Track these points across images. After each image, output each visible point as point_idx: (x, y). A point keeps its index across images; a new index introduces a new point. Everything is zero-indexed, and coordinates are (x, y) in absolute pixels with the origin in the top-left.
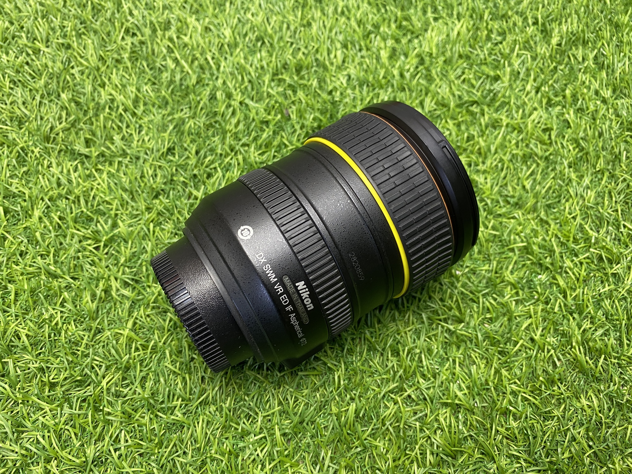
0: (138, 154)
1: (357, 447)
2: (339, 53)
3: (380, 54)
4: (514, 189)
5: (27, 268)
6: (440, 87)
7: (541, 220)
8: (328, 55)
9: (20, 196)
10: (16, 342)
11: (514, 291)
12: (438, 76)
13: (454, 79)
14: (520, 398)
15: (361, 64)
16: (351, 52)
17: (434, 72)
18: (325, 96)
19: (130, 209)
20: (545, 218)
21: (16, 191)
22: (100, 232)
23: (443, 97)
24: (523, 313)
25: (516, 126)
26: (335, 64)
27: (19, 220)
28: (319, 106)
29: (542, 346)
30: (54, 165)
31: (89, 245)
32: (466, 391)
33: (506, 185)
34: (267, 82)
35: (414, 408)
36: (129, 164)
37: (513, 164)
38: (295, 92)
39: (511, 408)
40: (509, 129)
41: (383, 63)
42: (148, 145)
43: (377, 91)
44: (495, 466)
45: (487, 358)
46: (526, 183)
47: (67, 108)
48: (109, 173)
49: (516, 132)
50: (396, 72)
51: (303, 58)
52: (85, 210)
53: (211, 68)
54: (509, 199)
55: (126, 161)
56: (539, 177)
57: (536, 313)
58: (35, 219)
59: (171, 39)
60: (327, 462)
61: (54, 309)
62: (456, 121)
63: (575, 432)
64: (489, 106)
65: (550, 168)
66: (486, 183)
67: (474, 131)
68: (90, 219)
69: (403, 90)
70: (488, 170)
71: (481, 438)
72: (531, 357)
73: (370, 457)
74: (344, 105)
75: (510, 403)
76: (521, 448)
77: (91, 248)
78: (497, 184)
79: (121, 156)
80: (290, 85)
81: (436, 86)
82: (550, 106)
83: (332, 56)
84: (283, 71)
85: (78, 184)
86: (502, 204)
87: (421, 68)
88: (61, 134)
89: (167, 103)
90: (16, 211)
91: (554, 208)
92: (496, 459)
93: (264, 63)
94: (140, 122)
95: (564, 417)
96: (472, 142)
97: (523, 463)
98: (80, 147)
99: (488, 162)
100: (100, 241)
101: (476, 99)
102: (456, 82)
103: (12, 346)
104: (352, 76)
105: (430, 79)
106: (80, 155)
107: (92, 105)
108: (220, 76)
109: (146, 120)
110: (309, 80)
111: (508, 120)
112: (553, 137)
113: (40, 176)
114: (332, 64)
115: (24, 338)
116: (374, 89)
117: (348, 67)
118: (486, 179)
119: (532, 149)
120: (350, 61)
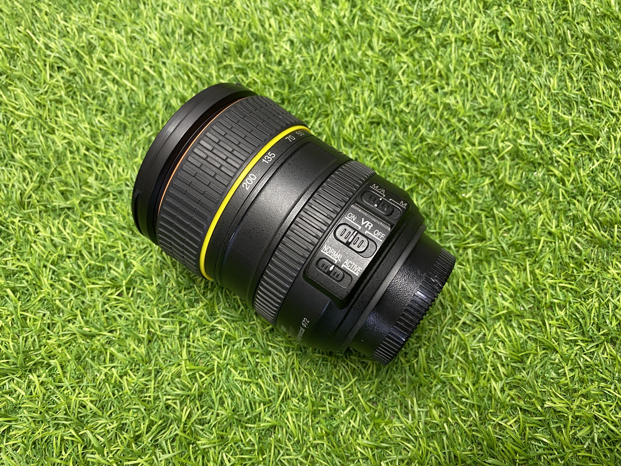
0: (119, 189)
1: (436, 385)
2: (272, 21)
3: (311, 9)
4: (483, 99)
5: (61, 338)
6: (381, 24)
7: (518, 120)
8: (262, 26)
9: (21, 272)
10: (84, 412)
11: (519, 195)
12: (374, 13)
13: (390, 12)
14: (558, 289)
15: (297, 25)
16: (284, 16)
17: (368, 10)
18: (275, 68)
19: (135, 245)
20: (521, 118)
21: (13, 268)
22: (116, 277)
23: (387, 33)
24: (533, 213)
25: (463, 39)
26: (273, 33)
27: (30, 295)
28: (273, 80)
29: (560, 236)
30: (41, 228)
31: (111, 294)
32: (511, 300)
33: (475, 98)
34: (214, 74)
35: (472, 332)
36: (114, 201)
37: (475, 76)
38: (245, 74)
39: (555, 301)
40: (459, 44)
41: (318, 17)
42: (124, 177)
43: (323, 47)
44: (559, 355)
45: (517, 264)
46: (492, 90)
47: (26, 167)
48: (99, 216)
49: (465, 44)
50: (334, 22)
51: (239, 36)
52: (93, 262)
53: (153, 77)
54: (482, 110)
55: (111, 199)
56: (502, 80)
57: (545, 207)
58: (47, 289)
59: (100, 61)
60: (416, 409)
61: (105, 367)
62: (408, 52)
63: (615, 301)
64: (431, 27)
65: (509, 69)
66: (457, 102)
67: (428, 56)
68: (102, 269)
69: (347, 37)
70: (454, 89)
71: (539, 336)
72: (555, 249)
73: (450, 390)
74: (298, 72)
75: (552, 296)
76: (575, 332)
77: (114, 296)
78: (468, 100)
79: (102, 197)
80: (238, 69)
81: (376, 24)
82: (487, 9)
83: (267, 26)
84: (225, 56)
85: (75, 239)
86: (478, 117)
87: (354, 11)
88: (33, 195)
89: (125, 127)
90: (23, 287)
91: (525, 106)
92: (558, 349)
93: (204, 55)
94: (107, 156)
95: (601, 291)
96: (430, 68)
97: (582, 344)
98: (59, 203)
99: (452, 82)
100: (121, 286)
101: (418, 24)
102: (393, 14)
103: (81, 417)
104: (295, 40)
105: (368, 19)
106: (62, 209)
107: (51, 154)
108: (166, 83)
109: (112, 151)
110: (254, 58)
111: (456, 35)
112: (501, 38)
113: (33, 245)
114: (270, 34)
115: (90, 405)
116: (319, 47)
117: (285, 33)
118: (455, 98)
119: (485, 56)
120: (285, 25)
